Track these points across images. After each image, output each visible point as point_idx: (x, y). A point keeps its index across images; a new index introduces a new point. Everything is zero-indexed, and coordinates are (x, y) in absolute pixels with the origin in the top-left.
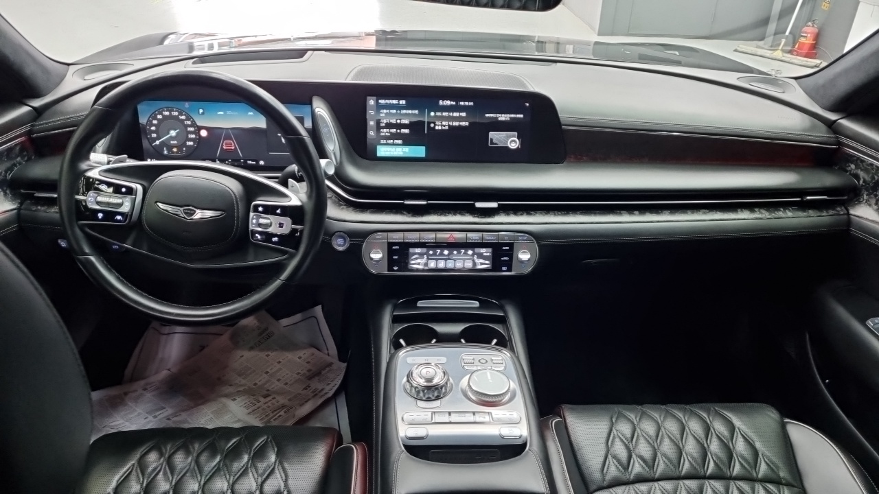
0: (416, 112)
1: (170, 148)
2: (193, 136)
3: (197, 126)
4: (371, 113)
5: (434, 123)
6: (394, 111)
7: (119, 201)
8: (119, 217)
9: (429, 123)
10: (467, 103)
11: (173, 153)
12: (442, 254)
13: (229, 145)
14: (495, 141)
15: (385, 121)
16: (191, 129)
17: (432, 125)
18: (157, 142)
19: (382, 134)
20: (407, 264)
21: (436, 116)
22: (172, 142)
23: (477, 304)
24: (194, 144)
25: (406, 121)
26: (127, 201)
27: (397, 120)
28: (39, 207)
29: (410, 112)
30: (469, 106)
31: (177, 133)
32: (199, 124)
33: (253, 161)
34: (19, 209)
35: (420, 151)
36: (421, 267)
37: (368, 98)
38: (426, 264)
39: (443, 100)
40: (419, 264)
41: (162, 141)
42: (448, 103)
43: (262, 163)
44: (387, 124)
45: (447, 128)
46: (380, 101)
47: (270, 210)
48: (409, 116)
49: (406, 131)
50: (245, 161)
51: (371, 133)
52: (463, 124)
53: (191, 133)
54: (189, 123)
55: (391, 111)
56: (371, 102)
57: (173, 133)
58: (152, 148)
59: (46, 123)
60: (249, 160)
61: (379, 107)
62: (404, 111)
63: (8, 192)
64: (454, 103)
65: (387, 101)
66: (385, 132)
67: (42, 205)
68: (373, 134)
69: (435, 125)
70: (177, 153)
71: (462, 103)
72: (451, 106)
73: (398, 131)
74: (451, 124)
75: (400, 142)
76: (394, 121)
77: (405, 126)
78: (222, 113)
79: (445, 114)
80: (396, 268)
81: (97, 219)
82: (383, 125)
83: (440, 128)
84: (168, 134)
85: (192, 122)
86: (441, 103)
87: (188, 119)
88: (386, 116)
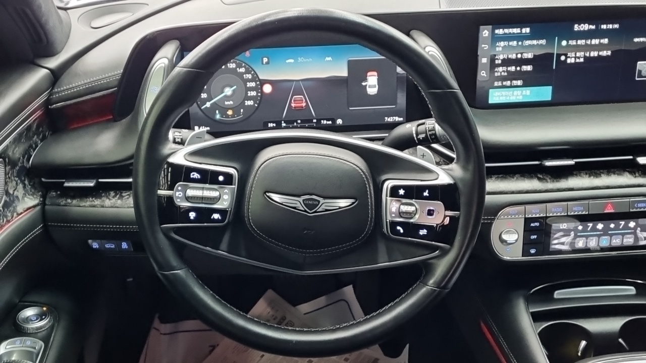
0: (543, 42)
1: (224, 110)
2: (253, 93)
3: (260, 80)
4: (484, 47)
5: (566, 55)
6: (514, 43)
7: (215, 194)
8: (216, 216)
9: (559, 56)
10: (610, 26)
11: (228, 116)
12: (594, 229)
13: (299, 101)
14: (643, 73)
15: (501, 57)
16: (253, 84)
17: (563, 58)
18: (208, 104)
19: (496, 74)
20: (548, 244)
21: (568, 46)
22: (226, 103)
23: (632, 290)
24: (255, 103)
25: (530, 56)
26: (226, 193)
27: (517, 54)
28: (69, 201)
29: (535, 42)
30: (613, 30)
31: (234, 91)
32: (261, 77)
33: (328, 120)
34: (43, 204)
35: (545, 93)
36: (565, 248)
37: (481, 27)
38: (572, 244)
39: (579, 25)
40: (563, 244)
41: (215, 103)
42: (585, 27)
43: (339, 122)
44: (503, 60)
45: (582, 60)
46: (497, 31)
47: (413, 193)
48: (533, 47)
49: (529, 68)
50: (319, 121)
51: (483, 74)
52: (604, 53)
53: (252, 89)
54: (249, 76)
55: (511, 43)
56: (485, 32)
57: (228, 91)
58: (200, 113)
59: (67, 89)
60: (324, 120)
61: (495, 39)
62: (528, 43)
63: (26, 182)
64: (593, 27)
65: (506, 31)
66: (501, 71)
67: (73, 198)
68: (485, 75)
69: (567, 57)
70: (233, 116)
71: (604, 27)
72: (590, 30)
73: (518, 68)
74: (587, 55)
75: (519, 83)
76: (514, 56)
77: (527, 62)
78: (292, 61)
79: (581, 42)
80: (533, 251)
81: (188, 220)
82: (500, 62)
83: (573, 61)
84: (223, 92)
85: (252, 75)
86: (576, 27)
87: (247, 72)
88: (502, 51)
